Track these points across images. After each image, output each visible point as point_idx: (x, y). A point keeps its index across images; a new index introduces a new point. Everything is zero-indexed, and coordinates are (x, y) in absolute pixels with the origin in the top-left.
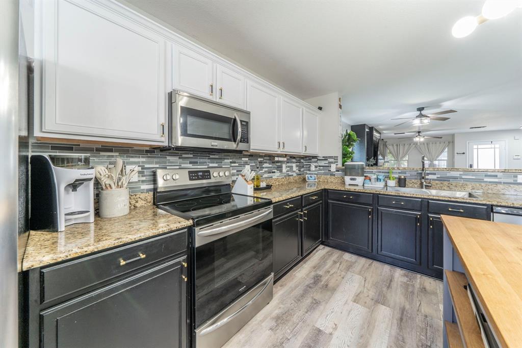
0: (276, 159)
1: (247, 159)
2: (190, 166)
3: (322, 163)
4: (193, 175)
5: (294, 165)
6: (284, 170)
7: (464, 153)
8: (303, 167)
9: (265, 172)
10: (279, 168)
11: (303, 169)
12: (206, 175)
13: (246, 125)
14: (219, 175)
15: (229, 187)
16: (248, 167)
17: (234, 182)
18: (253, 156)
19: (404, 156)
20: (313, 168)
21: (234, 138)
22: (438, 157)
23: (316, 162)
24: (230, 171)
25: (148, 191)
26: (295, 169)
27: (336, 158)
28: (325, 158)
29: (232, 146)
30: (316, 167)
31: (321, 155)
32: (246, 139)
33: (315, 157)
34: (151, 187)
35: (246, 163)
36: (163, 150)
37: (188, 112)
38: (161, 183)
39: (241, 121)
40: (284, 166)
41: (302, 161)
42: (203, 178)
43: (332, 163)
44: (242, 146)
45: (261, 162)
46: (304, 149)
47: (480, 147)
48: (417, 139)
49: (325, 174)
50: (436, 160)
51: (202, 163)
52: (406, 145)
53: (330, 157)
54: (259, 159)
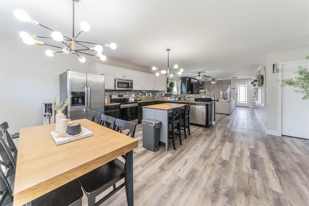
0: (143, 92)
1: (133, 92)
2: (118, 94)
3: (160, 93)
4: (119, 96)
5: (151, 94)
6: (147, 95)
7: (234, 88)
8: (155, 94)
9: (139, 96)
10: (145, 95)
11: (154, 95)
12: (122, 96)
13: (132, 84)
14: (125, 96)
15: (128, 99)
16: (134, 94)
17: (129, 98)
18: (135, 91)
19: (212, 90)
20: (158, 95)
21: (128, 87)
22: (226, 90)
23: (158, 93)
24: (128, 95)
25: (109, 99)
26: (151, 95)
27: (164, 91)
28: (161, 91)
29: (129, 89)
30: (159, 94)
31: (160, 90)
32: (132, 87)
33: (158, 91)
34: (110, 98)
35: (133, 93)
36: (113, 90)
37: (118, 83)
38: (112, 98)
39: (130, 83)
40: (146, 94)
41: (154, 92)
42: (121, 97)
43: (163, 93)
44: (131, 89)
45: (138, 93)
46: (152, 89)
47: (240, 85)
48: (212, 82)
49: (161, 97)
51: (121, 93)
53: (163, 91)
54: (137, 92)
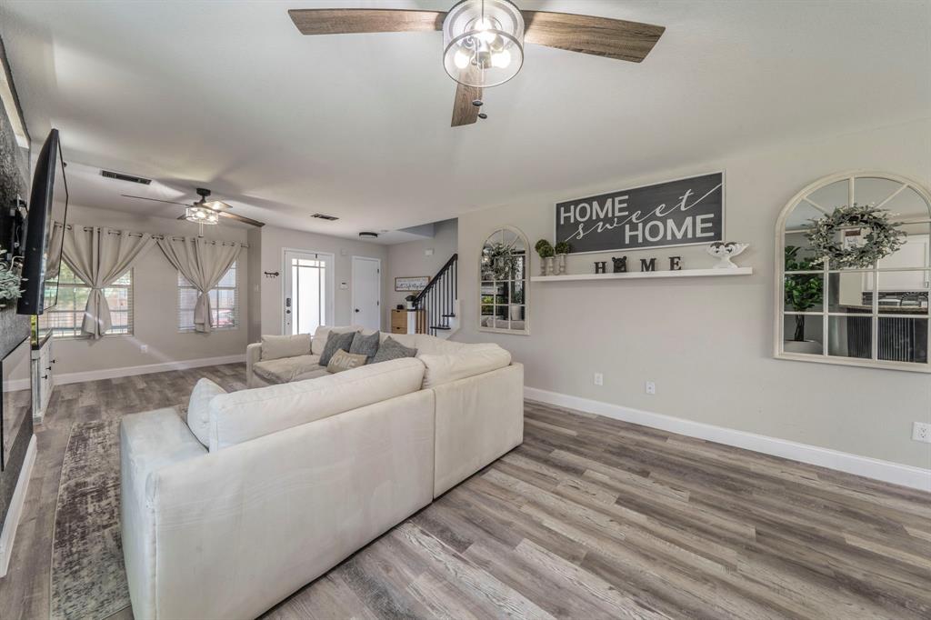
7: (277, 274)
19: (118, 273)
22: (218, 279)
50: (213, 288)
52: (126, 233)
